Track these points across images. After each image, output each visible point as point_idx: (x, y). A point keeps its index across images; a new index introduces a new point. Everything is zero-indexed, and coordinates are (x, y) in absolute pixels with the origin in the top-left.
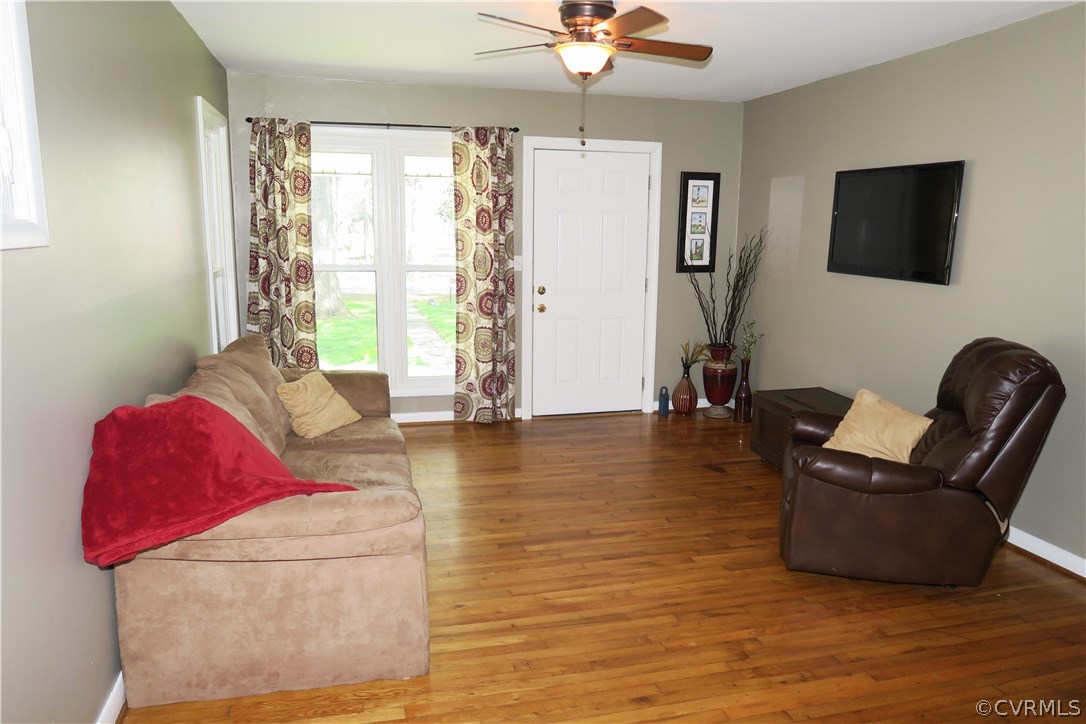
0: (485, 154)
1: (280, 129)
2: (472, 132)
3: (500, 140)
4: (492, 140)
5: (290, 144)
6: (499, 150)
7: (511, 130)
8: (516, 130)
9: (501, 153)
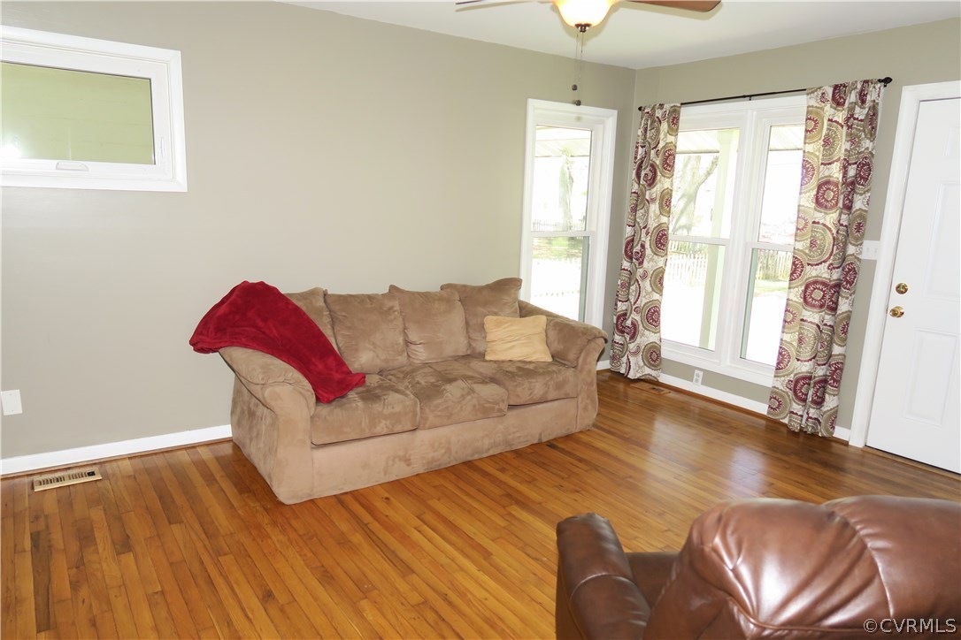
0: (840, 116)
1: (659, 113)
2: (830, 91)
3: (862, 97)
4: (853, 97)
5: (664, 126)
6: (857, 110)
7: (880, 81)
8: (887, 81)
9: (860, 113)
